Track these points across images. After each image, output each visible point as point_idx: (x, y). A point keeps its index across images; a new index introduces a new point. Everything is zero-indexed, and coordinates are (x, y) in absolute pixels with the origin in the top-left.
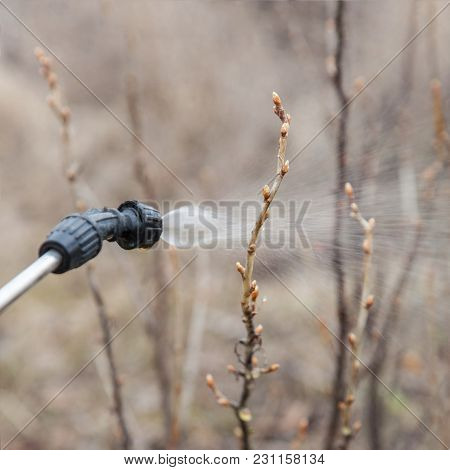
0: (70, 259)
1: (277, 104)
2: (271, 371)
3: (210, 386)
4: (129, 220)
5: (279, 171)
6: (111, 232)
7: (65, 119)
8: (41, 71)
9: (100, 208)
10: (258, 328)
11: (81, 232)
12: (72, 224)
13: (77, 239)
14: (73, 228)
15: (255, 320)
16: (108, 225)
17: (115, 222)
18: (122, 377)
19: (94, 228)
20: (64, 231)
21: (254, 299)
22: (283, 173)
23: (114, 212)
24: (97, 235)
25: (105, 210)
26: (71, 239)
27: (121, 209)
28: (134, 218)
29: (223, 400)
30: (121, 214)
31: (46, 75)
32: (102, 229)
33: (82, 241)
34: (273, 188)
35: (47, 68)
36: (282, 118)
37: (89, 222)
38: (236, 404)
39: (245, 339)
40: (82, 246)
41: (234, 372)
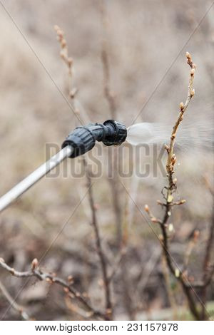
0: (79, 150)
1: (189, 58)
2: (181, 203)
3: (147, 211)
4: (109, 130)
5: (189, 95)
6: (100, 136)
7: (70, 64)
8: (58, 38)
9: (94, 124)
10: (175, 180)
11: (84, 136)
12: (80, 132)
13: (83, 139)
14: (80, 134)
15: (173, 175)
16: (98, 132)
17: (102, 131)
18: (96, 205)
19: (91, 134)
20: (76, 135)
21: (173, 164)
22: (191, 96)
23: (101, 126)
24: (93, 138)
25: (97, 125)
26: (79, 139)
27: (105, 124)
28: (112, 129)
29: (154, 219)
30: (105, 127)
31: (60, 40)
32: (96, 134)
33: (85, 141)
34: (186, 104)
35: (61, 36)
36: (191, 66)
37: (89, 131)
38: (161, 221)
39: (168, 186)
40: (85, 143)
41: (161, 204)
